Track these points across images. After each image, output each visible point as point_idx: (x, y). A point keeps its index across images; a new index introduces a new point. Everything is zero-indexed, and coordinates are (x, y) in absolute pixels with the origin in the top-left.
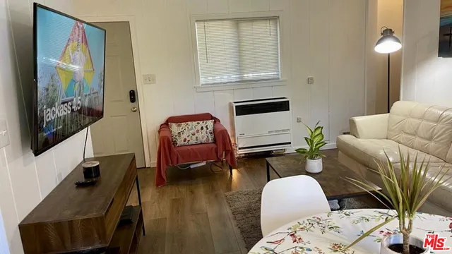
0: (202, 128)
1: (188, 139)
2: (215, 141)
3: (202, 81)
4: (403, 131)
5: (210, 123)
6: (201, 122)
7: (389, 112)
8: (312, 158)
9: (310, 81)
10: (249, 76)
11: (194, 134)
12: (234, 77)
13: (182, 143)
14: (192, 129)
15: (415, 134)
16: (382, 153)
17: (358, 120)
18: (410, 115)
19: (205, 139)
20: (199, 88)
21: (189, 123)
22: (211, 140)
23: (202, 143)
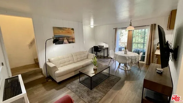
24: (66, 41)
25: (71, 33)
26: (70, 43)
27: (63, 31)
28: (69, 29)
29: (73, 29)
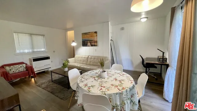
0: (21, 67)
1: (15, 71)
2: (27, 70)
3: (18, 51)
4: (78, 61)
5: (24, 65)
6: (20, 65)
7: (74, 57)
8: (65, 68)
9: (54, 52)
10: (36, 50)
11: (17, 69)
12: (31, 51)
13: (12, 73)
14: (16, 68)
15: (81, 61)
16: (79, 66)
17: (69, 59)
18: (79, 58)
19: (23, 70)
20: (16, 54)
21: (15, 66)
22: (25, 70)
23: (21, 72)
24: (89, 44)
25: (94, 36)
26: (92, 46)
27: (88, 35)
28: (92, 32)
29: (96, 32)
